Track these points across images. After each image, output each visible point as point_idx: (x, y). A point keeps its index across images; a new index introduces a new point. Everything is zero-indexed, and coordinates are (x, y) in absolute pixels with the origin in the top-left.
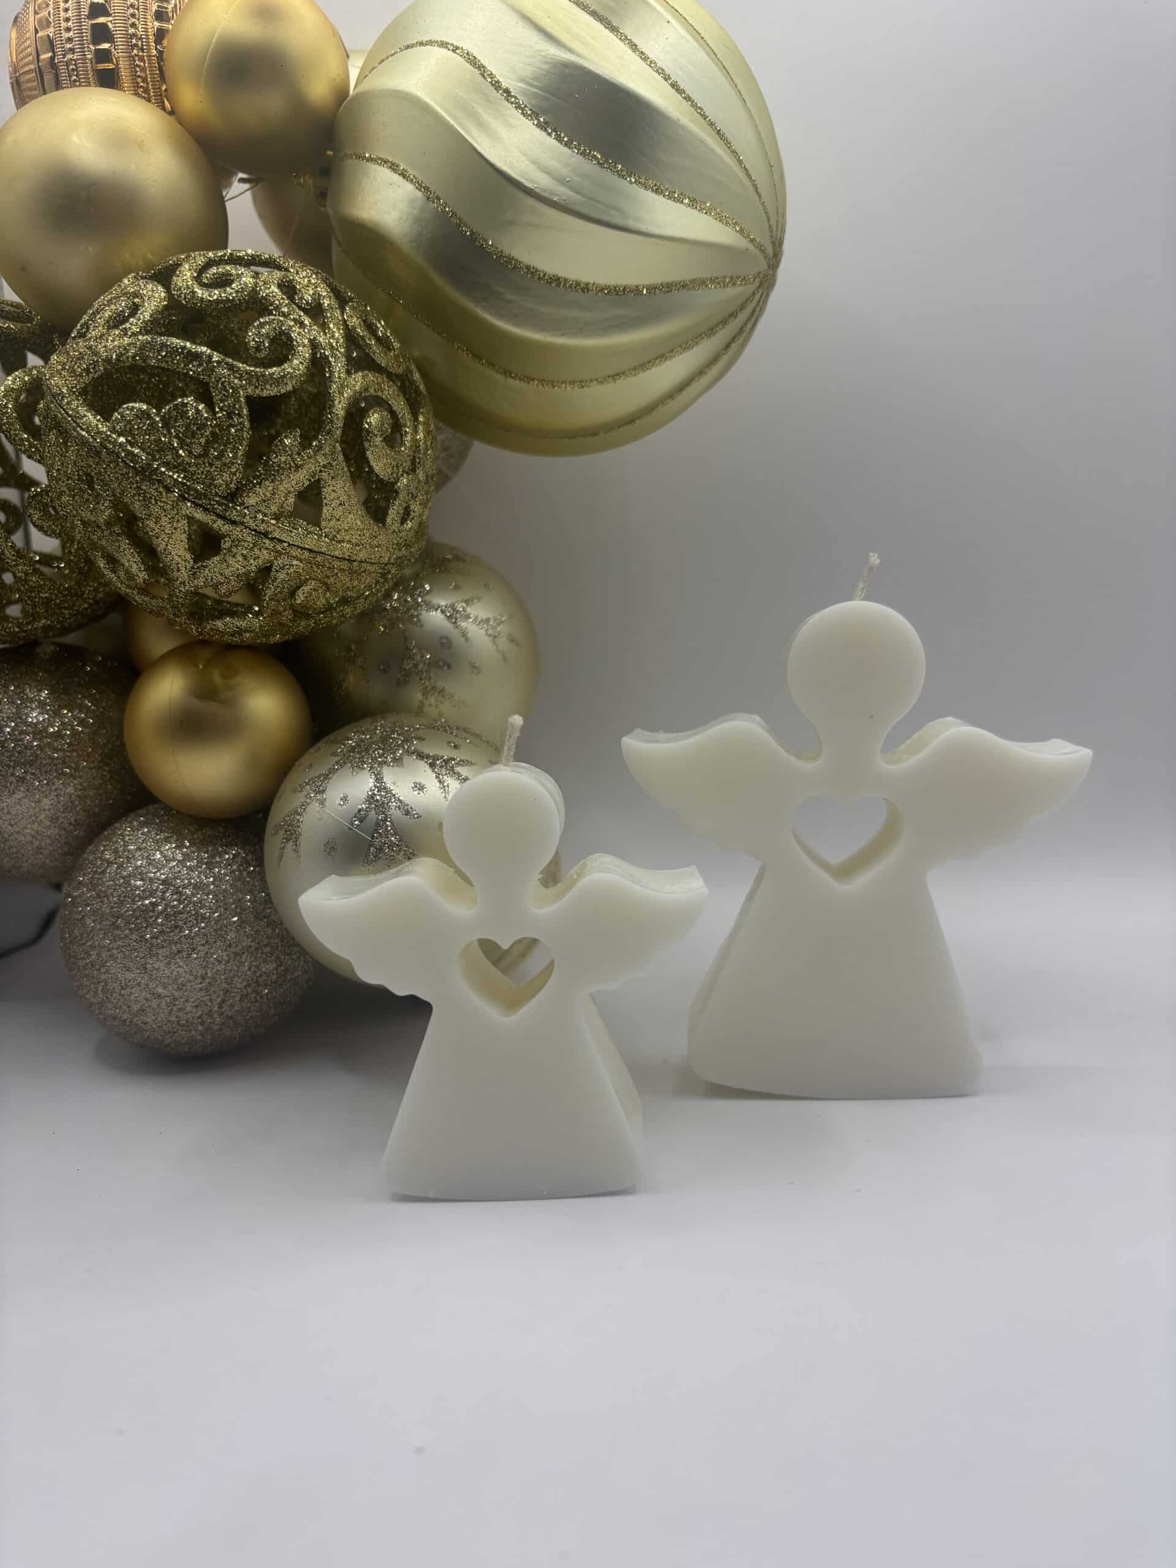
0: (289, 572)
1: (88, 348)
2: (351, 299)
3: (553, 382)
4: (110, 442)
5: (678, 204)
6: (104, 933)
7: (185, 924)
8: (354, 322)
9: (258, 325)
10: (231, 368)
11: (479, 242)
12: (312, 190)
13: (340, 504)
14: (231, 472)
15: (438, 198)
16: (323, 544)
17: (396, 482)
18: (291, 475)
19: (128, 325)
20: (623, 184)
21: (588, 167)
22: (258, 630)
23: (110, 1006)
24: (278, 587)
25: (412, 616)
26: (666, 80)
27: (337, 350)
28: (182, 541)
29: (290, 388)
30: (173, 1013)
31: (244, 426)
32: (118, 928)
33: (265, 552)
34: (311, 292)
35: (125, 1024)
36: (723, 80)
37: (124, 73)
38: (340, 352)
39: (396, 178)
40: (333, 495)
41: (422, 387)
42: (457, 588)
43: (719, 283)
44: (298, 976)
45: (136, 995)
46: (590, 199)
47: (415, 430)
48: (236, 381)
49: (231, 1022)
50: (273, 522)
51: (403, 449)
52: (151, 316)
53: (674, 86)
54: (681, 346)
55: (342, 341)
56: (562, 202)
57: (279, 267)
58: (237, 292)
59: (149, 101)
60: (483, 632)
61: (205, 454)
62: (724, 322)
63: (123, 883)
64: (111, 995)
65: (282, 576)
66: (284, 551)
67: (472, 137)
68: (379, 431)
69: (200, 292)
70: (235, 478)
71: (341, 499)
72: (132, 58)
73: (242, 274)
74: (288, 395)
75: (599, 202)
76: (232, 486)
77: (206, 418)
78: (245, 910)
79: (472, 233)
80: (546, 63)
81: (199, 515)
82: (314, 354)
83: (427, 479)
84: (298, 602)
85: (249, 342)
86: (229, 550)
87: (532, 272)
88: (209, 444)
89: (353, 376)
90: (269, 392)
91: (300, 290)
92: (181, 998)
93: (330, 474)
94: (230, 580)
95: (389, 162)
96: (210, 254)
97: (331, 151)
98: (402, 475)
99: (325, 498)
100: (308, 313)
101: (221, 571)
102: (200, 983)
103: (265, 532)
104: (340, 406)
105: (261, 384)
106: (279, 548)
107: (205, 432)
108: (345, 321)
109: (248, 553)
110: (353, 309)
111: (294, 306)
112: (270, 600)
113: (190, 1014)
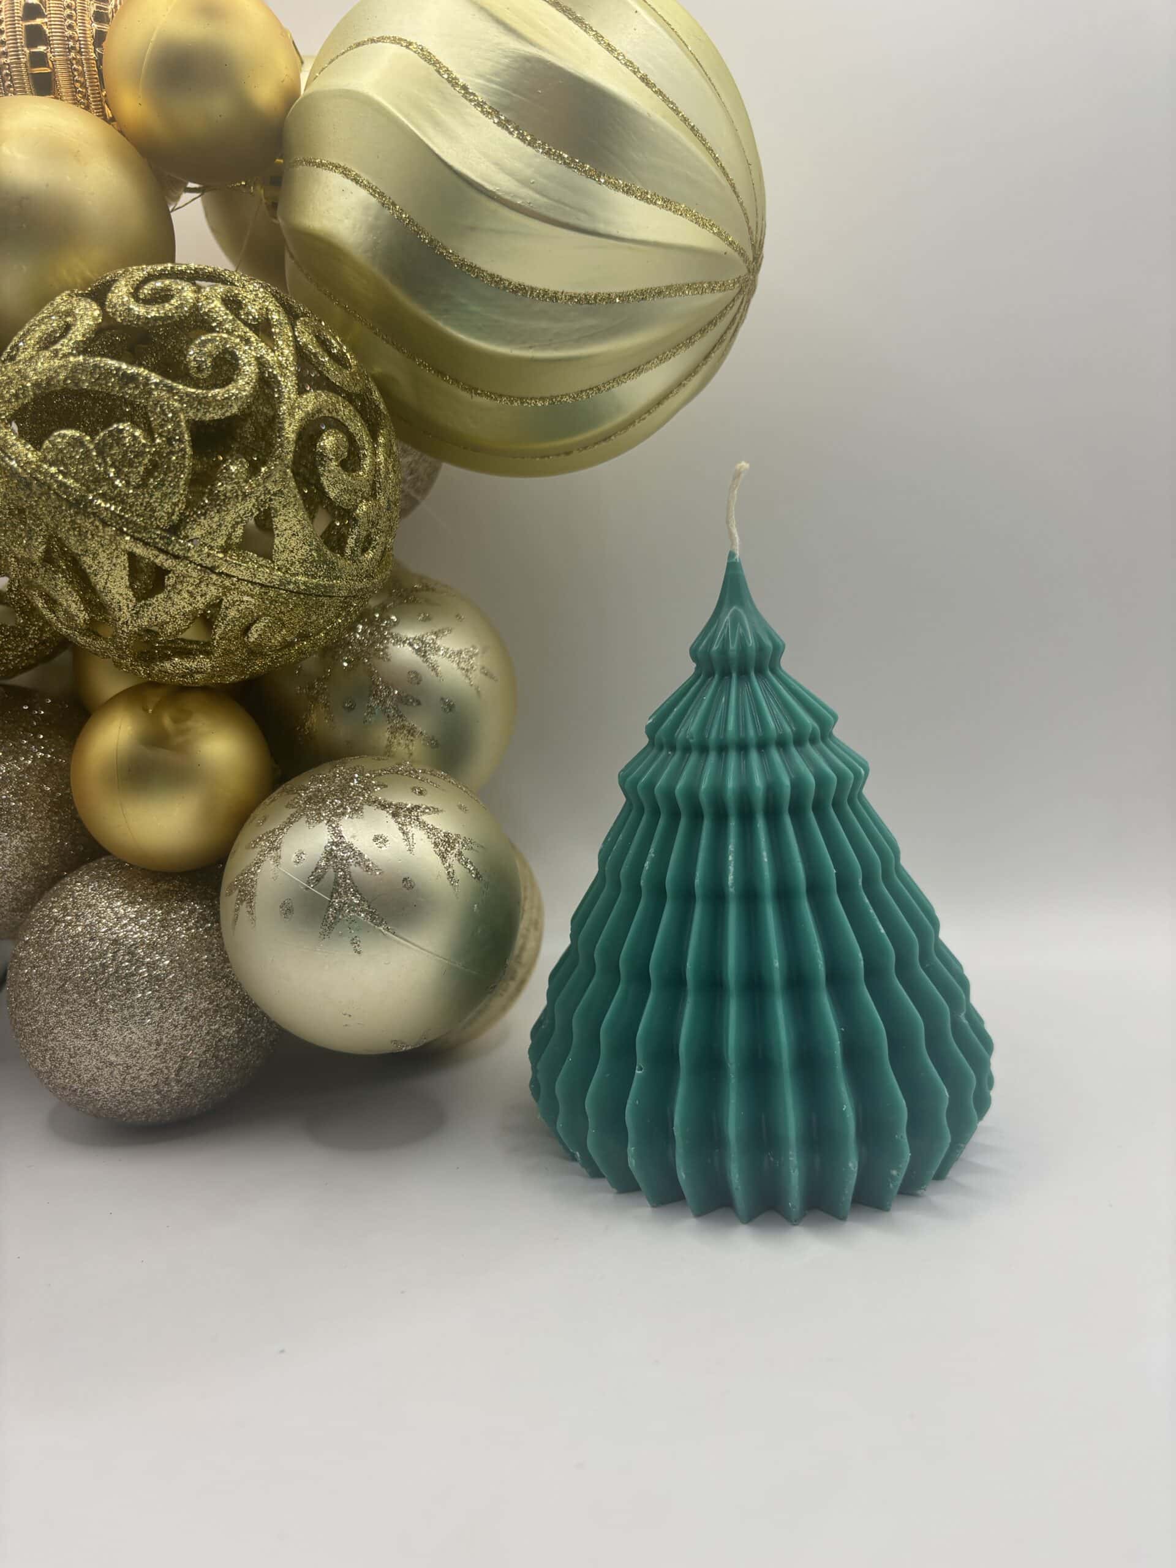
0: (240, 608)
1: (16, 372)
2: (304, 315)
3: (521, 399)
4: (40, 473)
5: (651, 205)
6: (51, 998)
7: (138, 986)
8: (305, 338)
9: (199, 343)
10: (170, 390)
11: (438, 251)
12: (264, 201)
13: (294, 534)
14: (172, 504)
15: (394, 204)
16: (275, 577)
17: (355, 509)
18: (238, 504)
19: (58, 346)
20: (591, 184)
21: (553, 167)
22: (209, 670)
23: (58, 1075)
24: (229, 624)
25: (379, 650)
26: (635, 73)
27: (287, 368)
28: (122, 578)
29: (235, 410)
30: (126, 1082)
31: (185, 452)
32: (66, 992)
33: (213, 588)
34: (258, 307)
35: (76, 1095)
36: (695, 72)
37: (62, 80)
38: (290, 371)
39: (349, 184)
40: (285, 525)
41: (382, 406)
42: (427, 619)
43: (696, 289)
44: (262, 1038)
45: (86, 1063)
46: (558, 201)
47: (375, 454)
48: (176, 404)
49: (190, 1090)
50: (221, 555)
51: (361, 473)
52: (84, 336)
53: (644, 79)
54: (658, 358)
55: (291, 359)
56: (527, 206)
57: (224, 282)
58: (177, 308)
59: (87, 108)
60: (455, 665)
61: (144, 484)
62: (703, 331)
63: (71, 943)
64: (60, 1064)
65: (232, 613)
66: (233, 587)
67: (429, 139)
68: (334, 455)
69: (136, 309)
70: (177, 509)
71: (294, 529)
72: (70, 62)
73: (183, 288)
74: (232, 418)
75: (566, 205)
76: (174, 517)
77: (144, 445)
78: (202, 970)
79: (431, 241)
80: (506, 57)
81: (139, 550)
82: (261, 374)
83: (389, 505)
84: (252, 640)
85: (190, 362)
86: (174, 586)
87: (497, 282)
88: (149, 473)
89: (305, 396)
90: (212, 415)
91: (246, 305)
92: (135, 1065)
93: (280, 503)
94: (176, 618)
95: (340, 167)
96: (149, 269)
97: (281, 158)
98: (361, 502)
99: (277, 528)
100: (255, 329)
101: (166, 610)
102: (156, 1050)
103: (212, 567)
104: (290, 429)
105: (203, 406)
106: (227, 583)
107: (143, 460)
108: (295, 337)
109: (194, 589)
110: (305, 325)
111: (239, 322)
112: (221, 639)
113: (145, 1082)
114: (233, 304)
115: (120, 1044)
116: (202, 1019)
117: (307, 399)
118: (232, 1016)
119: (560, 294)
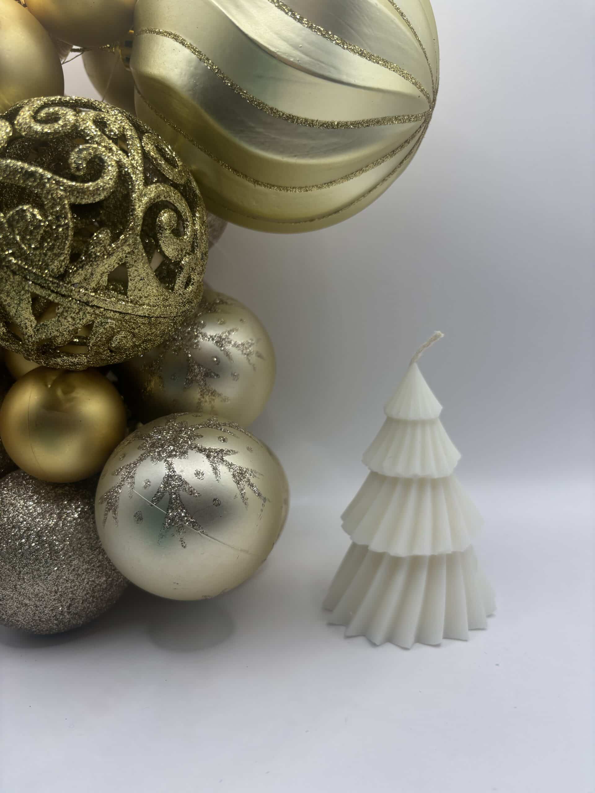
0: (106, 327)
2: (148, 132)
5: (376, 64)
8: (149, 147)
9: (78, 151)
10: (58, 183)
11: (237, 91)
12: (121, 56)
13: (141, 279)
14: (60, 261)
15: (208, 59)
16: (129, 307)
17: (180, 261)
18: (105, 261)
20: (339, 49)
21: (314, 37)
22: (86, 363)
24: (98, 337)
25: (193, 343)
27: (137, 168)
28: (27, 308)
29: (102, 197)
30: (36, 615)
31: (69, 226)
33: (87, 315)
34: (117, 126)
38: (139, 170)
39: (178, 45)
40: (136, 273)
41: (198, 192)
42: (223, 323)
43: (400, 120)
45: (10, 605)
46: (317, 59)
47: (194, 224)
48: (62, 193)
49: (77, 616)
50: (93, 294)
51: (185, 237)
54: (373, 163)
55: (140, 161)
56: (296, 62)
57: (95, 108)
58: (62, 126)
60: (240, 352)
61: (41, 247)
62: (402, 146)
65: (101, 330)
66: (101, 314)
67: (233, 16)
68: (168, 226)
69: (35, 127)
70: (63, 264)
71: (142, 276)
73: (67, 113)
74: (100, 203)
75: (322, 62)
76: (61, 269)
77: (40, 221)
78: (83, 545)
79: (232, 84)
81: (38, 291)
82: (120, 172)
83: (203, 256)
84: (113, 345)
85: (71, 163)
86: (62, 314)
87: (275, 113)
88: (43, 239)
89: (149, 187)
90: (87, 200)
91: (109, 125)
92: (41, 605)
93: (133, 258)
94: (64, 334)
95: (172, 34)
96: (45, 99)
97: (132, 29)
98: (185, 256)
99: (130, 276)
100: (115, 142)
101: (57, 329)
102: (55, 596)
103: (87, 302)
104: (139, 209)
105: (81, 194)
106: (97, 312)
107: (40, 231)
108: (142, 147)
109: (75, 316)
110: (148, 138)
111: (105, 137)
112: (93, 346)
113: (48, 615)
114: (101, 124)
115: (32, 593)
116: (84, 575)
117: (150, 189)
118: (103, 572)
119: (315, 121)
